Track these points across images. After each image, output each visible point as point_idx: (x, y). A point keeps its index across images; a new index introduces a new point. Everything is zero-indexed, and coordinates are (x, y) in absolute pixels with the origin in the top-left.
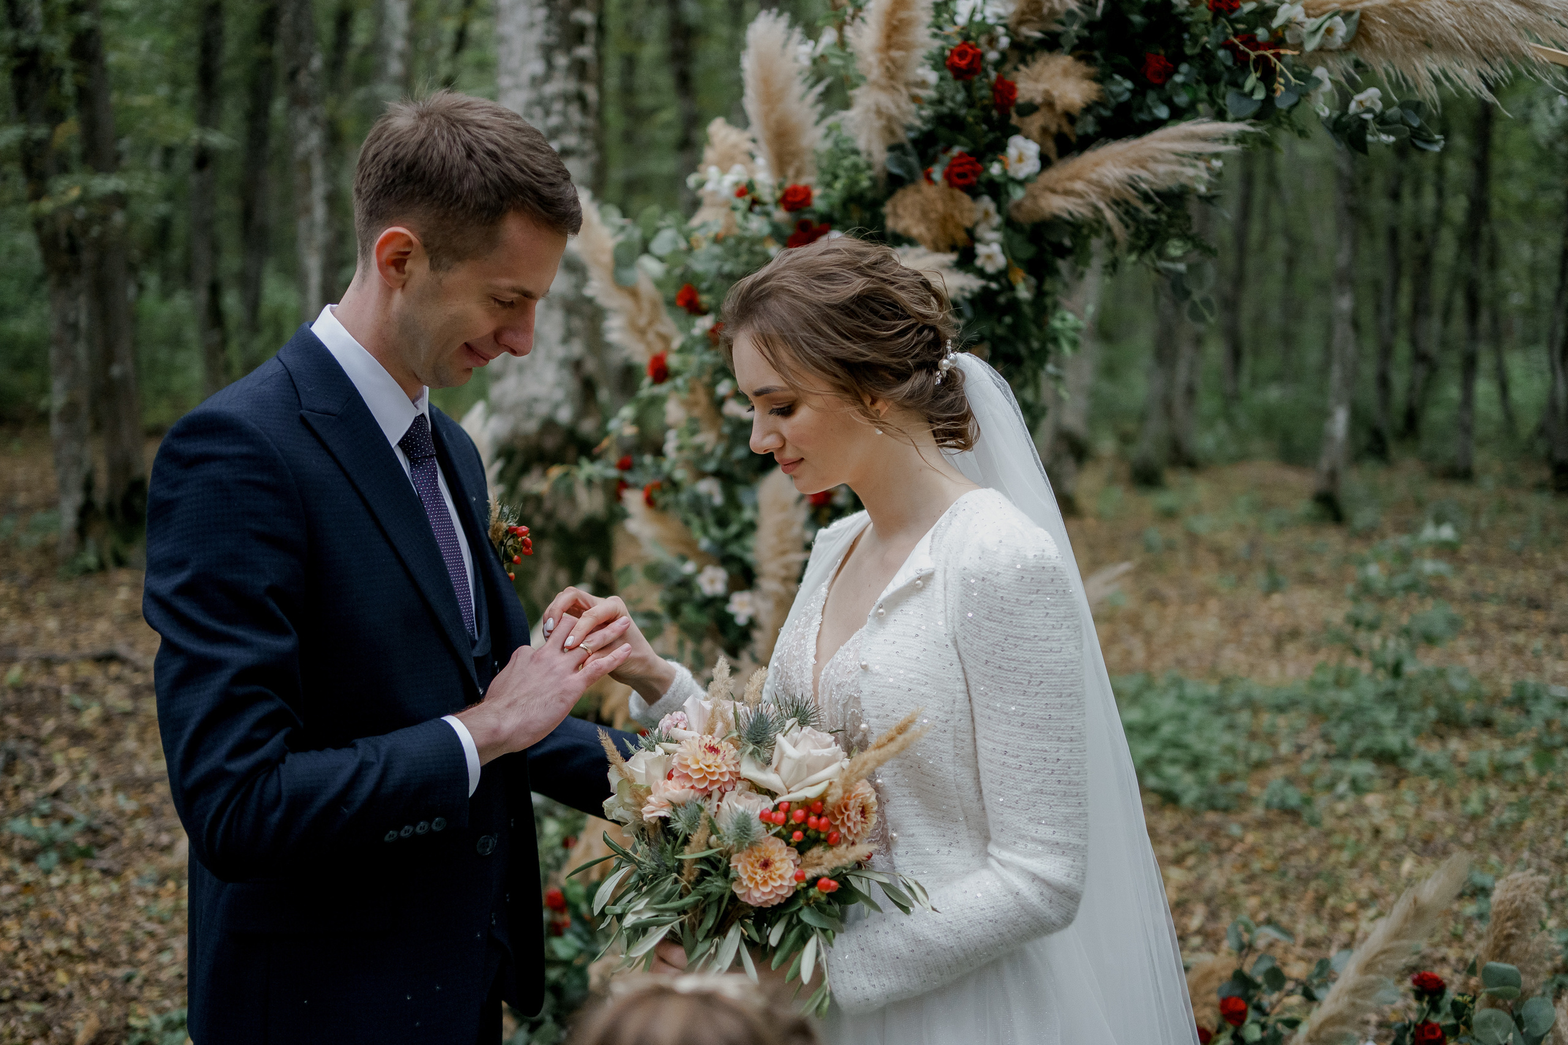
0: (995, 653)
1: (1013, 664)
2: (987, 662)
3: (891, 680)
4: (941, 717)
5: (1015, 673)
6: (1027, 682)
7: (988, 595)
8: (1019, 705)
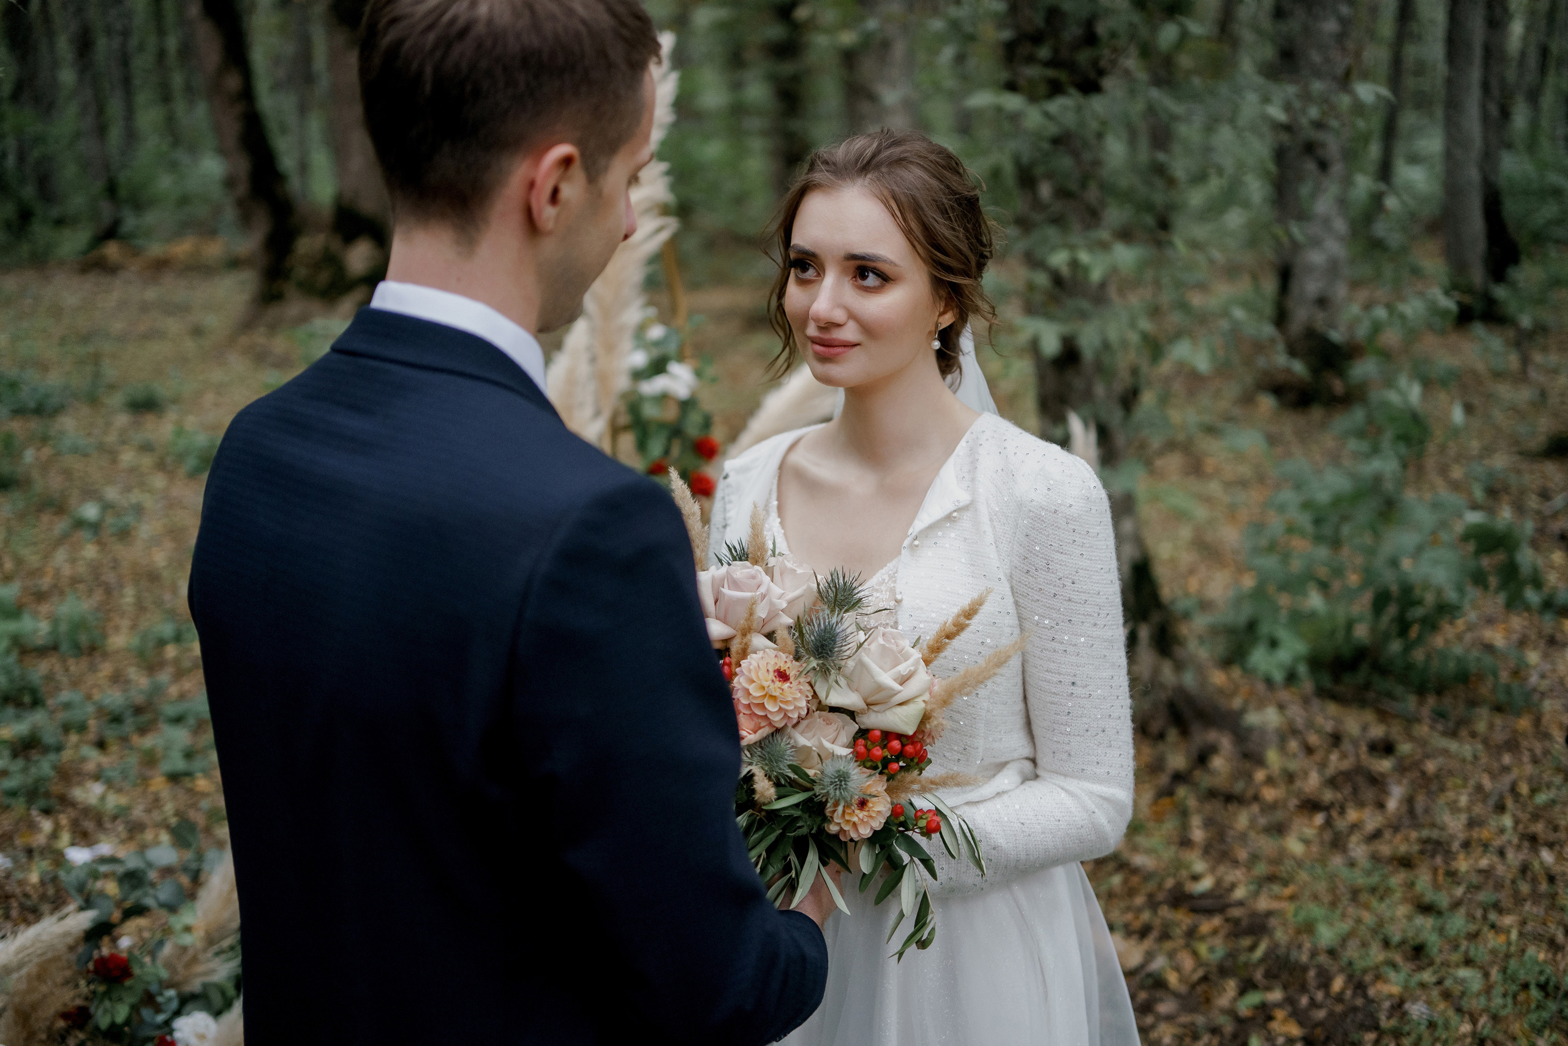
0: (1064, 586)
1: (1084, 597)
2: (1055, 595)
3: (934, 615)
4: (983, 653)
5: (1086, 606)
6: (1096, 615)
7: (1059, 528)
8: (1088, 636)
